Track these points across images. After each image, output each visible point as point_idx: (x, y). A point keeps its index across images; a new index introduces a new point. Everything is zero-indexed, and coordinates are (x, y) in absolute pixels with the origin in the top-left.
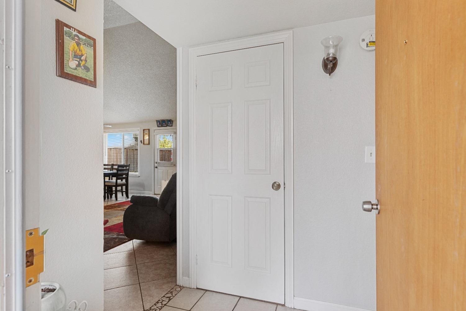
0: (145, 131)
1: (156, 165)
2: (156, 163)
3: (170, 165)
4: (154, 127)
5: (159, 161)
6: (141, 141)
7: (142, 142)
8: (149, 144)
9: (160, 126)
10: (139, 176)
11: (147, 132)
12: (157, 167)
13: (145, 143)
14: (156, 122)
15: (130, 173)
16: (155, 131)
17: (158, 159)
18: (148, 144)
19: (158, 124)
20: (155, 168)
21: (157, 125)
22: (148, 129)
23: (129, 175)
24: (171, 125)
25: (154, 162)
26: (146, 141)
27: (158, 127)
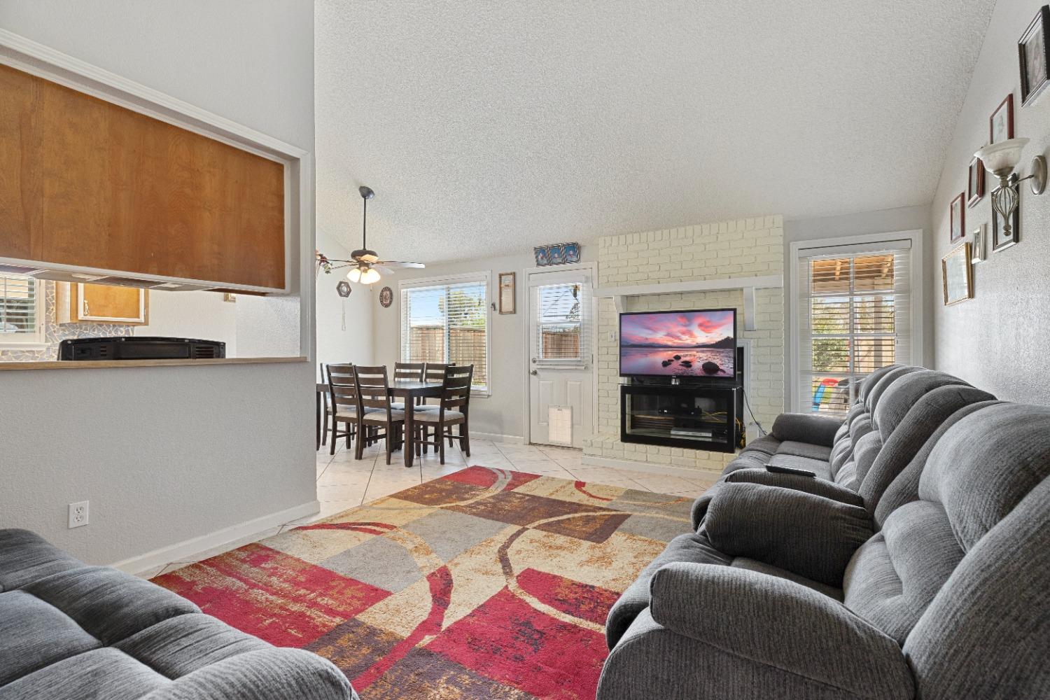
0: (503, 277)
1: (534, 367)
2: (534, 362)
3: (575, 368)
4: (526, 266)
5: (541, 356)
6: (493, 305)
7: (497, 306)
8: (514, 312)
9: (545, 262)
10: (489, 396)
11: (508, 280)
12: (535, 373)
13: (504, 310)
14: (534, 252)
15: (473, 387)
16: (531, 276)
17: (537, 350)
18: (511, 313)
19: (540, 257)
20: (532, 376)
21: (537, 261)
22: (511, 274)
23: (471, 392)
24: (575, 259)
25: (527, 361)
26: (507, 305)
27: (538, 264)
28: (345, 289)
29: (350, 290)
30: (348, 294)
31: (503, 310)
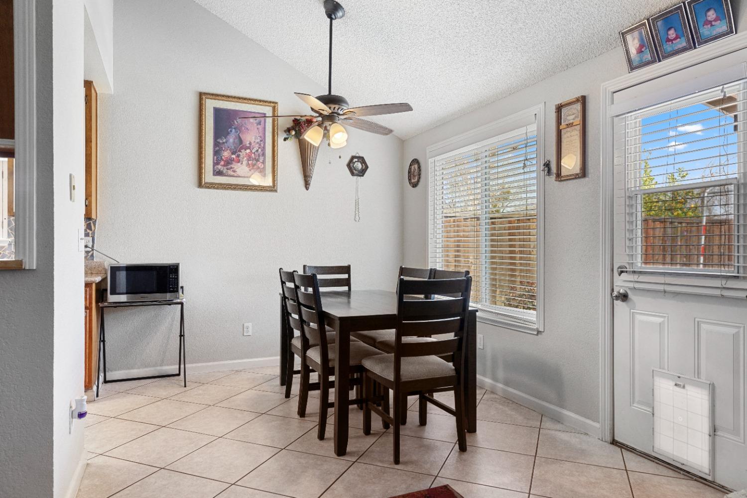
0: (564, 110)
1: (622, 283)
2: (623, 274)
4: (607, 75)
5: (639, 264)
6: (547, 166)
7: (554, 166)
8: (584, 173)
10: (539, 332)
11: (572, 115)
12: (624, 297)
13: (564, 171)
16: (615, 95)
18: (577, 177)
20: (618, 303)
22: (577, 100)
24: (722, 27)
25: (608, 272)
26: (571, 163)
27: (632, 68)
28: (359, 166)
29: (367, 167)
30: (362, 173)
31: (564, 173)
